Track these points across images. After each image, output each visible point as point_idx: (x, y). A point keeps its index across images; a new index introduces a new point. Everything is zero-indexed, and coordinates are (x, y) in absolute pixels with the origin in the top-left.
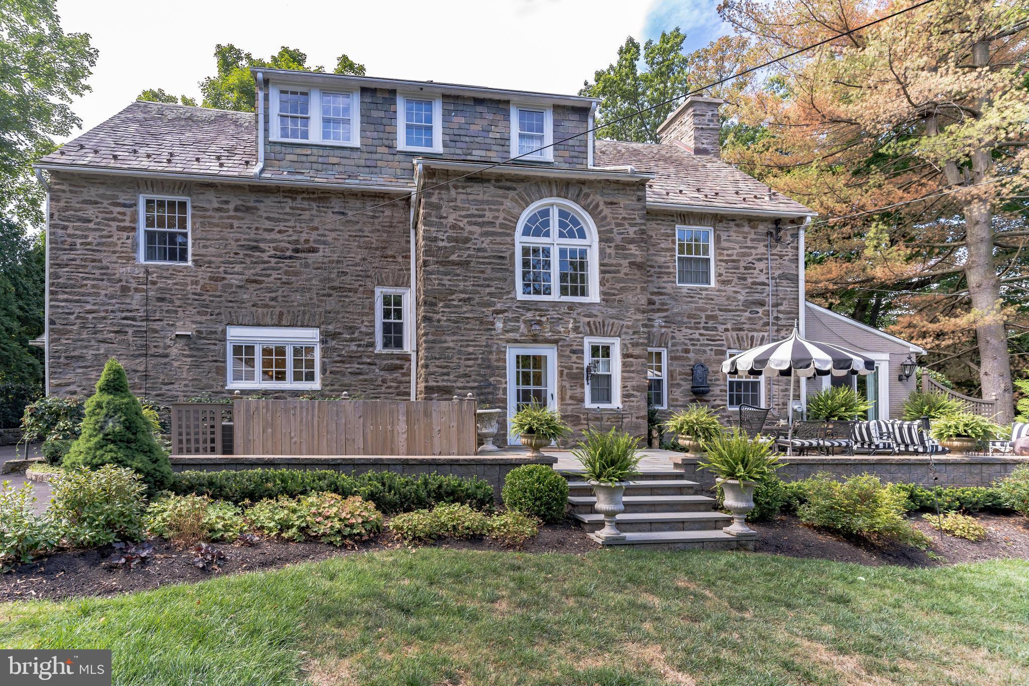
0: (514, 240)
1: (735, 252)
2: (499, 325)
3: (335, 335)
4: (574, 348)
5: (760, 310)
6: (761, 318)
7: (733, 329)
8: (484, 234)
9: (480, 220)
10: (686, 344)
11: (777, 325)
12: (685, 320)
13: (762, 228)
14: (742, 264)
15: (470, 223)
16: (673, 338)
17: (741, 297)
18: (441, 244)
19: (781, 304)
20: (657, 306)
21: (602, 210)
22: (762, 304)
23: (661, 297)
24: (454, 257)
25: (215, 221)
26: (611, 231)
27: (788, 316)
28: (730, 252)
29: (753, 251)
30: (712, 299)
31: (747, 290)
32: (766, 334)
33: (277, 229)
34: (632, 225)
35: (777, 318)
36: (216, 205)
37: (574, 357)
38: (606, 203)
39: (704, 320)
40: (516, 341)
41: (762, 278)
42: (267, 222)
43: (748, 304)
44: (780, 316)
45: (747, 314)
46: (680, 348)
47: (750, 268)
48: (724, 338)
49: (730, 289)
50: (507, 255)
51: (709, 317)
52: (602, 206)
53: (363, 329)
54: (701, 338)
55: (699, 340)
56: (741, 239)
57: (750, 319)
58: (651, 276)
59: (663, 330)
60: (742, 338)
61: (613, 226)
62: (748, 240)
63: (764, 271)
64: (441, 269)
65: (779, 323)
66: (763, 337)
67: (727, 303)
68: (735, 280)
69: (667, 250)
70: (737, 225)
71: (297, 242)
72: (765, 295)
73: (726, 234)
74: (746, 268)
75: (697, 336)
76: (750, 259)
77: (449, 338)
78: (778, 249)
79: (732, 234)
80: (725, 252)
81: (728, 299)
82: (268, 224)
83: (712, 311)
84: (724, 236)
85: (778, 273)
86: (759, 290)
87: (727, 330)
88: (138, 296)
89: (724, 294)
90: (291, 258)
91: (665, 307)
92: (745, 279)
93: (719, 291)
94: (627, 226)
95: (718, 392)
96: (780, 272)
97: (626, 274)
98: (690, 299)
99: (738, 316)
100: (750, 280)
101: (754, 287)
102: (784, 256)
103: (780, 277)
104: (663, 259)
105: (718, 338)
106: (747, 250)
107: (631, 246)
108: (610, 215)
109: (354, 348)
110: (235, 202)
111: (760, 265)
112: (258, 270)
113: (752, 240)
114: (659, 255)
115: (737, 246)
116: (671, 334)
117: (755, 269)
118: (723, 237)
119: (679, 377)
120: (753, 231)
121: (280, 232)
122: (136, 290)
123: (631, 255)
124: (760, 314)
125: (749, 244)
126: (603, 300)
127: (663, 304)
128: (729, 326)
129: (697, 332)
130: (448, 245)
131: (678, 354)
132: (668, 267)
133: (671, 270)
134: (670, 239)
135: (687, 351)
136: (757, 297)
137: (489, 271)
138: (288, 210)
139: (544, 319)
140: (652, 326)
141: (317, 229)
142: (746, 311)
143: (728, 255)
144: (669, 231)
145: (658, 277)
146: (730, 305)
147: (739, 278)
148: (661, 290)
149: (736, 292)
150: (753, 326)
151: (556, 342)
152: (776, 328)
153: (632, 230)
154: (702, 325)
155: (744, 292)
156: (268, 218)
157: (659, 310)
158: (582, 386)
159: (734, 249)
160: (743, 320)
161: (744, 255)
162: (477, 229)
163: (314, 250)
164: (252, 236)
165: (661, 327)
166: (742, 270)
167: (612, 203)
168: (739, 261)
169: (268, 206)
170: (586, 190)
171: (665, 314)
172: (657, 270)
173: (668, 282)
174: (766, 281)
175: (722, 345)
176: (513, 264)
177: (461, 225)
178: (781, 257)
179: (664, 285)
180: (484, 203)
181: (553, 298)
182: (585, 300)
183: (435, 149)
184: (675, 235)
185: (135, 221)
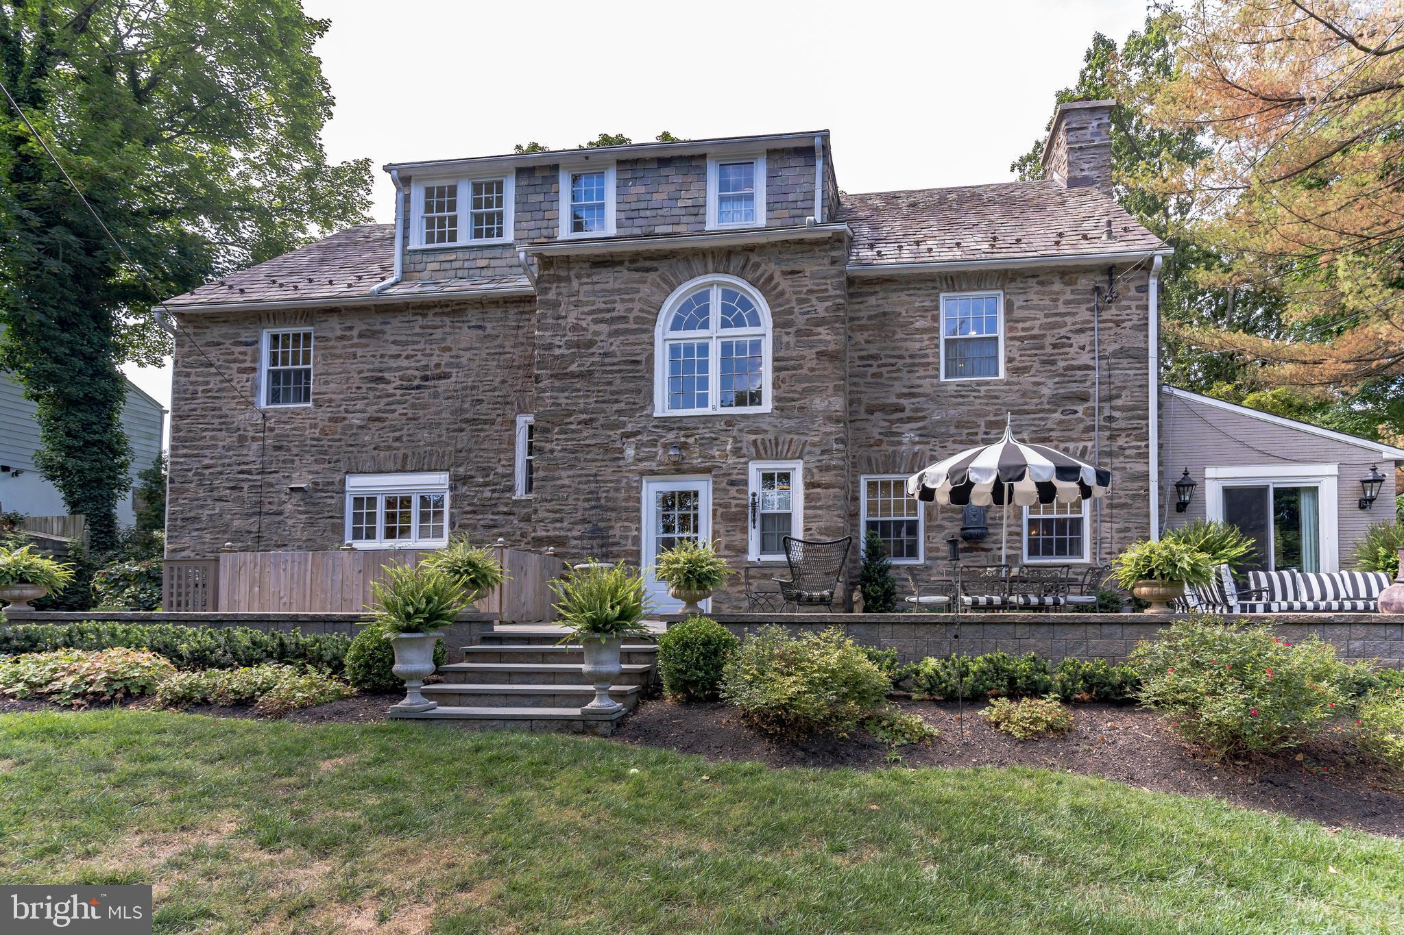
0: (653, 337)
1: (1037, 323)
2: (630, 452)
3: (466, 480)
4: (734, 477)
5: (1080, 409)
6: (1079, 421)
8: (616, 333)
9: (608, 315)
11: (1110, 429)
12: (953, 430)
13: (1084, 283)
14: (1049, 340)
15: (595, 321)
16: (933, 458)
17: (1046, 391)
18: (557, 352)
19: (1118, 397)
20: (907, 413)
21: (778, 284)
22: (1084, 398)
23: (913, 400)
24: (573, 368)
25: (338, 351)
26: (790, 311)
27: (1130, 414)
28: (1027, 325)
29: (1068, 319)
30: (997, 397)
31: (1056, 380)
32: (1089, 444)
33: (404, 354)
34: (821, 300)
35: (1110, 419)
36: (339, 333)
37: (733, 491)
38: (784, 273)
39: (983, 429)
40: (652, 473)
41: (1085, 359)
42: (394, 347)
43: (1057, 401)
44: (1116, 414)
45: (1058, 416)
47: (1063, 346)
49: (1027, 380)
50: (642, 358)
51: (990, 424)
52: (778, 278)
53: (500, 470)
56: (1048, 302)
57: (1061, 422)
58: (899, 370)
59: (917, 448)
61: (793, 304)
62: (1060, 303)
63: (1088, 348)
64: (557, 384)
65: (1114, 425)
66: (1085, 448)
67: (1021, 401)
68: (1037, 366)
69: (924, 331)
70: (1042, 283)
71: (426, 367)
72: (1088, 384)
73: (1022, 297)
74: (1055, 346)
76: (1063, 332)
77: (564, 474)
78: (1114, 311)
79: (1031, 296)
80: (1020, 325)
81: (1024, 395)
82: (394, 350)
83: (996, 415)
84: (1018, 302)
85: (1111, 348)
86: (1077, 378)
88: (255, 446)
89: (1017, 387)
90: (418, 387)
91: (920, 414)
92: (1053, 363)
93: (1008, 383)
94: (814, 301)
96: (1116, 347)
97: (812, 370)
98: (960, 400)
99: (1040, 419)
100: (1061, 364)
101: (1070, 373)
102: (1123, 321)
103: (1115, 354)
104: (918, 345)
106: (1058, 319)
107: (820, 329)
108: (788, 289)
109: (488, 494)
110: (360, 326)
111: (1083, 339)
112: (381, 405)
113: (1067, 303)
114: (912, 340)
115: (1040, 314)
116: (928, 454)
117: (1071, 345)
118: (1017, 304)
119: (940, 516)
120: (1068, 289)
121: (407, 357)
122: (254, 439)
123: (820, 341)
124: (1080, 415)
125: (1062, 309)
126: (776, 408)
127: (917, 410)
130: (566, 352)
132: (926, 356)
133: (931, 360)
134: (929, 314)
136: (1075, 388)
137: (618, 381)
138: (417, 330)
139: (691, 441)
140: (900, 443)
141: (449, 349)
142: (1055, 411)
143: (1024, 329)
144: (928, 304)
145: (909, 372)
146: (1027, 404)
147: (1044, 362)
148: (913, 390)
149: (1039, 384)
150: (1066, 434)
151: (708, 470)
152: (1107, 433)
153: (822, 307)
154: (979, 437)
155: (1050, 383)
156: (395, 342)
157: (910, 420)
158: (745, 530)
159: (1035, 319)
160: (1050, 425)
161: (1052, 326)
162: (604, 328)
163: (445, 376)
164: (377, 365)
165: (914, 443)
166: (1049, 350)
167: (793, 272)
168: (1044, 336)
169: (395, 328)
170: (754, 258)
171: (920, 424)
172: (908, 361)
173: (925, 377)
174: (1091, 363)
176: (651, 370)
177: (584, 324)
178: (1118, 324)
179: (919, 382)
180: (615, 293)
181: (708, 411)
182: (759, 409)
183: (608, 231)
184: (938, 308)
185: (256, 360)
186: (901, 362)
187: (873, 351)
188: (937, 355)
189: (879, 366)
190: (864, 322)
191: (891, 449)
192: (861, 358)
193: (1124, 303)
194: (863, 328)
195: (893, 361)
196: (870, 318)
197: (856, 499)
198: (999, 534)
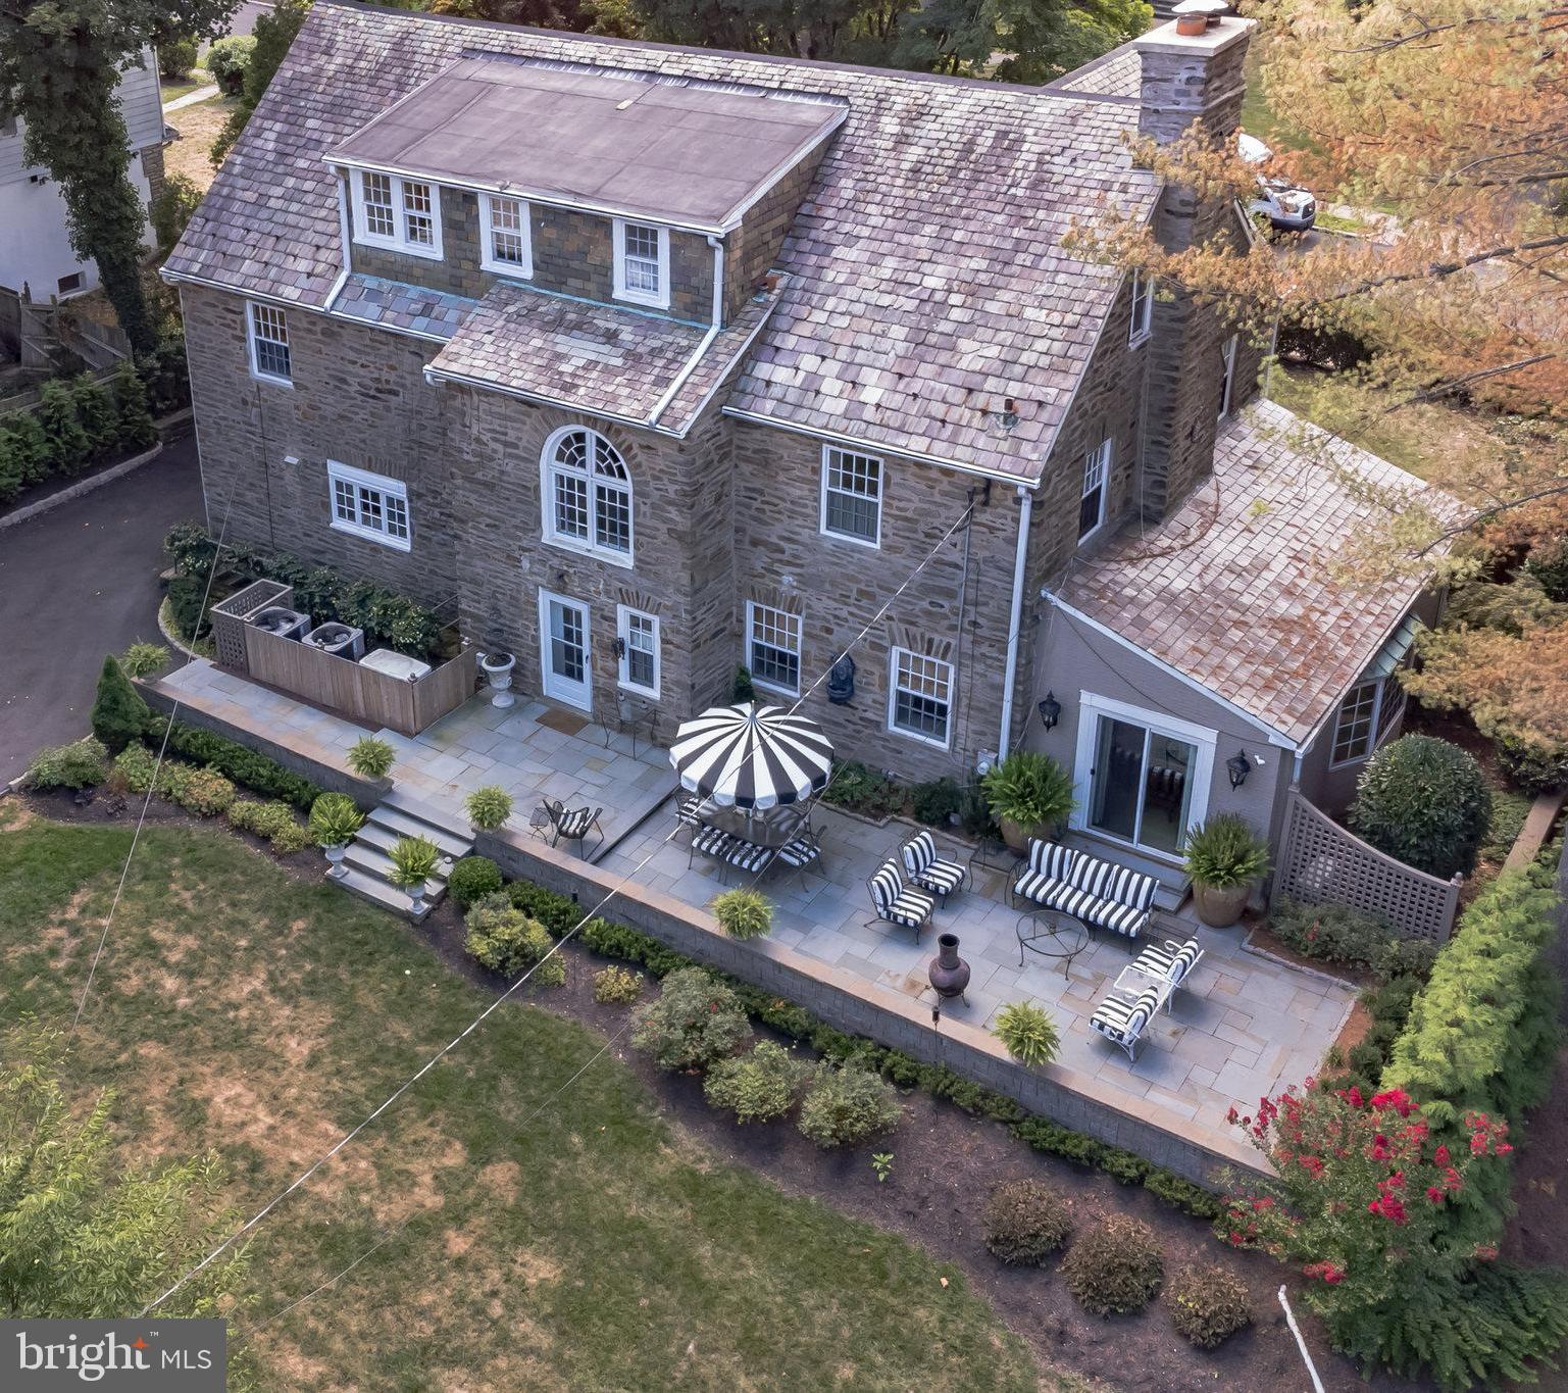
0: (538, 469)
1: (912, 506)
2: (526, 564)
3: (419, 496)
4: (606, 613)
5: (945, 604)
6: (945, 617)
7: (900, 620)
8: (510, 456)
9: (503, 438)
10: (828, 621)
11: (973, 633)
12: (828, 585)
14: (922, 527)
15: (493, 440)
16: (809, 607)
17: (914, 577)
18: (466, 457)
19: (986, 604)
20: (787, 557)
21: (635, 456)
22: (951, 594)
23: (793, 546)
24: (479, 475)
25: (307, 342)
26: (647, 483)
27: (992, 624)
28: (902, 504)
29: (942, 510)
30: (867, 568)
31: (926, 569)
32: (954, 642)
33: (360, 362)
34: (671, 482)
35: (975, 624)
36: (306, 326)
37: (606, 624)
38: (641, 446)
39: (854, 593)
40: (544, 586)
41: (954, 557)
42: (351, 353)
43: (925, 590)
44: (980, 620)
45: (925, 604)
46: (818, 623)
47: (935, 536)
48: (885, 628)
49: (898, 560)
50: (531, 485)
51: (861, 592)
52: (635, 449)
53: (444, 496)
54: (851, 618)
55: (846, 620)
56: (923, 489)
57: (929, 613)
58: (780, 513)
59: (796, 592)
60: (915, 638)
61: (649, 478)
62: (936, 491)
63: (958, 547)
65: (978, 631)
66: (950, 644)
67: (890, 579)
68: (908, 548)
69: (804, 480)
71: (378, 380)
72: (955, 582)
73: (898, 476)
74: (927, 535)
75: (844, 614)
76: (936, 522)
79: (907, 478)
80: (895, 503)
81: (893, 574)
82: (352, 355)
83: (866, 585)
84: (895, 477)
85: (982, 554)
86: (945, 574)
87: (890, 618)
88: (254, 411)
89: (889, 565)
90: (373, 397)
91: (798, 562)
92: (924, 551)
93: (879, 559)
94: (666, 482)
95: (870, 702)
96: (987, 554)
97: (662, 542)
98: (834, 559)
99: (909, 603)
100: (932, 555)
101: (940, 566)
103: (985, 560)
104: (798, 493)
105: (877, 625)
106: (933, 508)
108: (644, 463)
109: (437, 515)
111: (955, 536)
112: (345, 406)
113: (944, 494)
114: (792, 486)
115: (915, 498)
116: (806, 600)
117: (942, 539)
119: (813, 663)
120: (945, 481)
121: (362, 366)
122: (253, 404)
123: (672, 520)
124: (946, 610)
125: (938, 498)
126: (635, 566)
127: (795, 556)
128: (893, 613)
129: (845, 608)
130: (473, 459)
131: (814, 632)
132: (806, 506)
133: (809, 511)
134: (810, 465)
135: (829, 631)
136: (943, 583)
137: (513, 500)
138: (368, 342)
139: (571, 571)
140: (780, 582)
142: (924, 599)
143: (898, 508)
144: (808, 454)
145: (790, 517)
146: (896, 584)
147: (915, 548)
148: (793, 536)
149: (908, 567)
150: (932, 624)
152: (973, 638)
153: (672, 488)
154: (853, 599)
155: (918, 570)
156: (351, 348)
157: (789, 563)
158: (617, 659)
159: (910, 501)
160: (917, 611)
161: (926, 513)
162: (499, 447)
163: (395, 393)
164: (340, 366)
165: (795, 585)
166: (921, 537)
167: (649, 447)
168: (917, 521)
171: (798, 570)
172: (789, 505)
173: (806, 528)
174: (960, 562)
175: (881, 638)
176: (538, 498)
177: (484, 439)
178: (992, 530)
179: (798, 529)
180: (506, 418)
181: (587, 545)
182: (625, 559)
183: (526, 271)
184: (819, 460)
185: (244, 329)
186: (782, 505)
187: (757, 484)
188: (817, 510)
189: (763, 502)
190: (749, 453)
191: (772, 585)
192: (748, 489)
193: (1000, 510)
194: (747, 460)
195: (776, 501)
196: (755, 451)
197: (741, 621)
198: (865, 698)
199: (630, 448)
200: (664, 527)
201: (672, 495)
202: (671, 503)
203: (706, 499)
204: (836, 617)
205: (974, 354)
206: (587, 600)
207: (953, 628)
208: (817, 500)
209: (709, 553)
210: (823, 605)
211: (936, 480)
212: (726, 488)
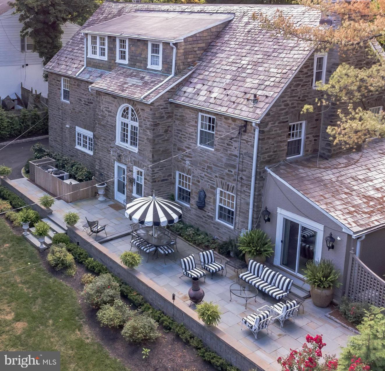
0: (116, 119)
2: (112, 152)
4: (130, 169)
5: (233, 171)
6: (233, 176)
7: (220, 177)
8: (109, 116)
9: (108, 110)
10: (198, 178)
12: (199, 165)
15: (106, 110)
16: (193, 173)
17: (224, 161)
18: (99, 117)
19: (245, 171)
20: (187, 154)
22: (234, 167)
23: (190, 150)
24: (102, 123)
25: (74, 89)
26: (142, 122)
28: (220, 133)
29: (232, 135)
30: (210, 158)
31: (227, 157)
32: (234, 185)
34: (148, 121)
35: (241, 178)
37: (130, 173)
39: (206, 168)
40: (116, 160)
41: (236, 152)
43: (227, 166)
44: (244, 177)
45: (227, 171)
46: (196, 179)
47: (230, 145)
48: (215, 180)
51: (208, 167)
52: (140, 110)
54: (205, 177)
56: (227, 127)
57: (227, 174)
58: (186, 138)
59: (190, 167)
60: (223, 184)
61: (143, 120)
62: (231, 128)
65: (242, 181)
67: (217, 162)
68: (222, 150)
69: (193, 126)
70: (226, 118)
71: (88, 99)
72: (236, 162)
73: (220, 122)
75: (203, 175)
76: (230, 140)
79: (223, 123)
81: (218, 160)
82: (83, 92)
83: (210, 164)
84: (219, 124)
85: (244, 151)
86: (233, 159)
87: (216, 177)
88: (61, 111)
89: (216, 156)
90: (87, 105)
91: (190, 156)
92: (227, 151)
93: (214, 154)
95: (210, 209)
96: (245, 151)
97: (146, 143)
98: (201, 155)
99: (222, 171)
100: (229, 152)
101: (231, 156)
102: (249, 142)
103: (245, 154)
104: (191, 130)
105: (212, 179)
106: (230, 134)
107: (148, 131)
108: (141, 115)
112: (80, 108)
113: (233, 129)
114: (190, 128)
116: (192, 170)
119: (194, 194)
120: (233, 123)
121: (85, 95)
122: (61, 109)
124: (233, 173)
126: (138, 152)
127: (190, 154)
128: (217, 175)
129: (204, 173)
130: (101, 117)
131: (194, 182)
133: (194, 137)
134: (195, 120)
135: (199, 182)
136: (232, 163)
137: (109, 130)
138: (87, 87)
139: (122, 154)
140: (185, 164)
142: (226, 169)
144: (194, 116)
147: (224, 149)
148: (190, 146)
149: (222, 157)
150: (228, 179)
152: (240, 184)
153: (148, 123)
154: (206, 170)
157: (188, 157)
158: (132, 186)
159: (223, 132)
160: (224, 174)
161: (228, 136)
162: (107, 113)
163: (92, 103)
164: (80, 95)
165: (189, 165)
166: (226, 145)
167: (143, 109)
168: (225, 139)
169: (83, 85)
170: (135, 102)
171: (190, 159)
173: (194, 143)
174: (237, 155)
175: (214, 184)
176: (115, 130)
177: (104, 110)
178: (247, 142)
179: (191, 144)
180: (109, 103)
181: (127, 146)
182: (135, 150)
183: (126, 62)
184: (197, 118)
185: (60, 86)
186: (187, 135)
187: (180, 128)
188: (197, 136)
189: (182, 134)
190: (178, 117)
191: (183, 165)
192: (178, 130)
193: (250, 134)
194: (178, 119)
195: (185, 134)
196: (180, 116)
197: (174, 178)
198: (208, 207)
199: (138, 110)
200: (146, 137)
201: (148, 126)
202: (148, 129)
203: (161, 130)
204: (201, 176)
205: (250, 83)
206: (126, 164)
207: (234, 180)
208: (197, 133)
209: (161, 149)
210: (197, 172)
211: (230, 124)
212: (170, 129)
